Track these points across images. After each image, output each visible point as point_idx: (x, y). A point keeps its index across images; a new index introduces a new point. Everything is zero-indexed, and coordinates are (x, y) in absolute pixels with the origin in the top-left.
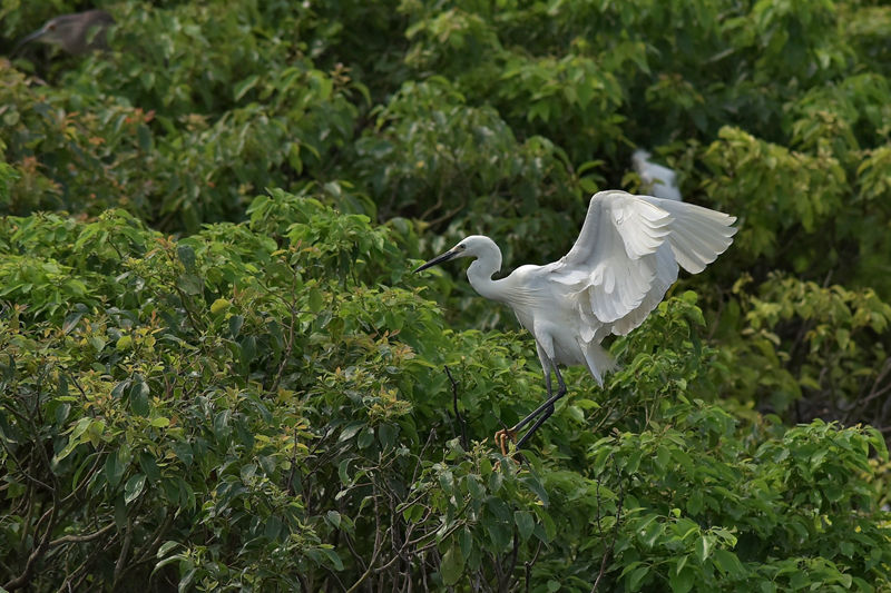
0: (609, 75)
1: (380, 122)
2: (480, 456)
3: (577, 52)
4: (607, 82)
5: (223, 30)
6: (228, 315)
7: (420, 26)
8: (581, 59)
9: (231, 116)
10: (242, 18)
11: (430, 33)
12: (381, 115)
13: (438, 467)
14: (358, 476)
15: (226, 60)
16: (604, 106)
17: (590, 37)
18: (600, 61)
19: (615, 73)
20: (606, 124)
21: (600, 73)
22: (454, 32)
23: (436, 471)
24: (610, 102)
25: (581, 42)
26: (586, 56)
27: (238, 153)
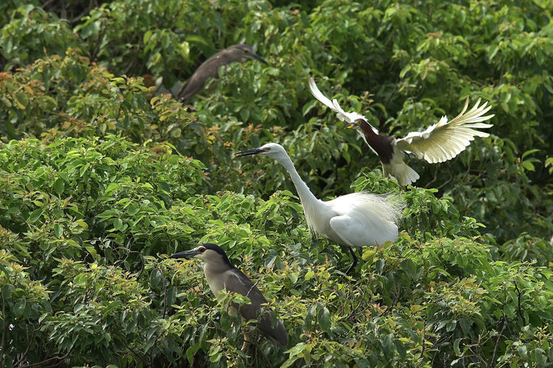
0: (527, 96)
1: (391, 128)
2: (542, 338)
3: (506, 82)
4: (526, 100)
5: (294, 72)
6: (375, 260)
7: (408, 68)
8: (509, 86)
9: (303, 128)
10: (305, 64)
11: (415, 73)
12: (393, 124)
13: (516, 343)
14: (465, 349)
15: (294, 93)
16: (524, 115)
17: (514, 72)
18: (521, 87)
19: (532, 95)
20: (526, 127)
21: (522, 95)
22: (430, 72)
23: (515, 346)
24: (528, 113)
25: (508, 76)
26: (512, 84)
27: (311, 150)
